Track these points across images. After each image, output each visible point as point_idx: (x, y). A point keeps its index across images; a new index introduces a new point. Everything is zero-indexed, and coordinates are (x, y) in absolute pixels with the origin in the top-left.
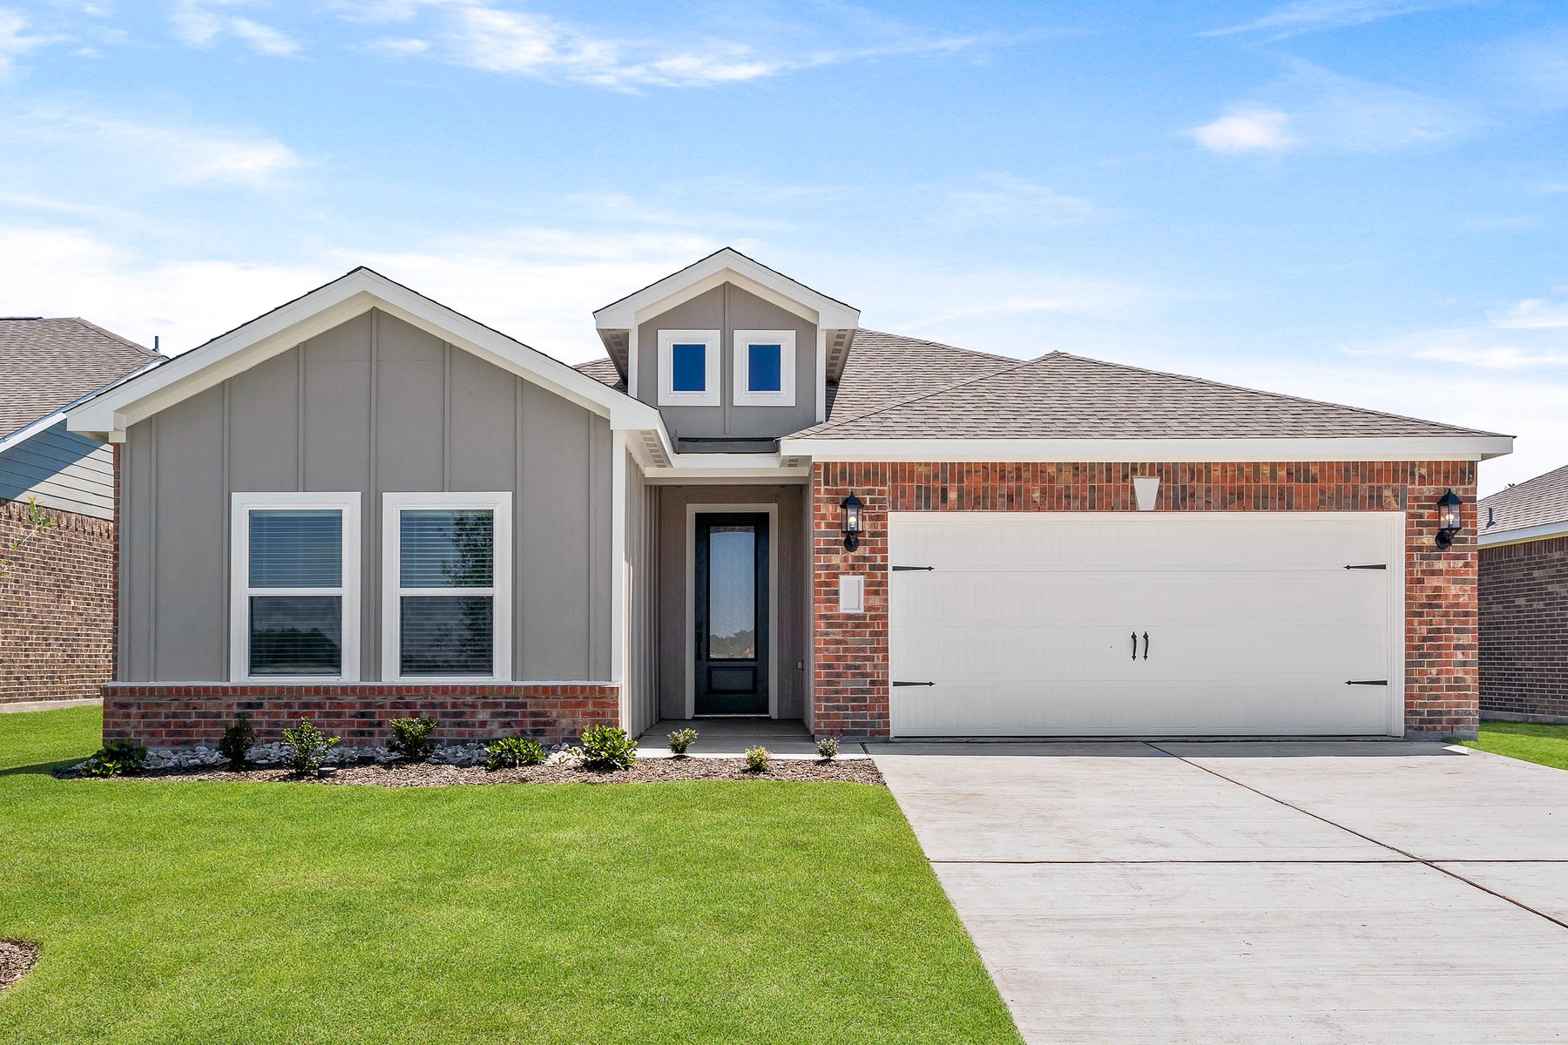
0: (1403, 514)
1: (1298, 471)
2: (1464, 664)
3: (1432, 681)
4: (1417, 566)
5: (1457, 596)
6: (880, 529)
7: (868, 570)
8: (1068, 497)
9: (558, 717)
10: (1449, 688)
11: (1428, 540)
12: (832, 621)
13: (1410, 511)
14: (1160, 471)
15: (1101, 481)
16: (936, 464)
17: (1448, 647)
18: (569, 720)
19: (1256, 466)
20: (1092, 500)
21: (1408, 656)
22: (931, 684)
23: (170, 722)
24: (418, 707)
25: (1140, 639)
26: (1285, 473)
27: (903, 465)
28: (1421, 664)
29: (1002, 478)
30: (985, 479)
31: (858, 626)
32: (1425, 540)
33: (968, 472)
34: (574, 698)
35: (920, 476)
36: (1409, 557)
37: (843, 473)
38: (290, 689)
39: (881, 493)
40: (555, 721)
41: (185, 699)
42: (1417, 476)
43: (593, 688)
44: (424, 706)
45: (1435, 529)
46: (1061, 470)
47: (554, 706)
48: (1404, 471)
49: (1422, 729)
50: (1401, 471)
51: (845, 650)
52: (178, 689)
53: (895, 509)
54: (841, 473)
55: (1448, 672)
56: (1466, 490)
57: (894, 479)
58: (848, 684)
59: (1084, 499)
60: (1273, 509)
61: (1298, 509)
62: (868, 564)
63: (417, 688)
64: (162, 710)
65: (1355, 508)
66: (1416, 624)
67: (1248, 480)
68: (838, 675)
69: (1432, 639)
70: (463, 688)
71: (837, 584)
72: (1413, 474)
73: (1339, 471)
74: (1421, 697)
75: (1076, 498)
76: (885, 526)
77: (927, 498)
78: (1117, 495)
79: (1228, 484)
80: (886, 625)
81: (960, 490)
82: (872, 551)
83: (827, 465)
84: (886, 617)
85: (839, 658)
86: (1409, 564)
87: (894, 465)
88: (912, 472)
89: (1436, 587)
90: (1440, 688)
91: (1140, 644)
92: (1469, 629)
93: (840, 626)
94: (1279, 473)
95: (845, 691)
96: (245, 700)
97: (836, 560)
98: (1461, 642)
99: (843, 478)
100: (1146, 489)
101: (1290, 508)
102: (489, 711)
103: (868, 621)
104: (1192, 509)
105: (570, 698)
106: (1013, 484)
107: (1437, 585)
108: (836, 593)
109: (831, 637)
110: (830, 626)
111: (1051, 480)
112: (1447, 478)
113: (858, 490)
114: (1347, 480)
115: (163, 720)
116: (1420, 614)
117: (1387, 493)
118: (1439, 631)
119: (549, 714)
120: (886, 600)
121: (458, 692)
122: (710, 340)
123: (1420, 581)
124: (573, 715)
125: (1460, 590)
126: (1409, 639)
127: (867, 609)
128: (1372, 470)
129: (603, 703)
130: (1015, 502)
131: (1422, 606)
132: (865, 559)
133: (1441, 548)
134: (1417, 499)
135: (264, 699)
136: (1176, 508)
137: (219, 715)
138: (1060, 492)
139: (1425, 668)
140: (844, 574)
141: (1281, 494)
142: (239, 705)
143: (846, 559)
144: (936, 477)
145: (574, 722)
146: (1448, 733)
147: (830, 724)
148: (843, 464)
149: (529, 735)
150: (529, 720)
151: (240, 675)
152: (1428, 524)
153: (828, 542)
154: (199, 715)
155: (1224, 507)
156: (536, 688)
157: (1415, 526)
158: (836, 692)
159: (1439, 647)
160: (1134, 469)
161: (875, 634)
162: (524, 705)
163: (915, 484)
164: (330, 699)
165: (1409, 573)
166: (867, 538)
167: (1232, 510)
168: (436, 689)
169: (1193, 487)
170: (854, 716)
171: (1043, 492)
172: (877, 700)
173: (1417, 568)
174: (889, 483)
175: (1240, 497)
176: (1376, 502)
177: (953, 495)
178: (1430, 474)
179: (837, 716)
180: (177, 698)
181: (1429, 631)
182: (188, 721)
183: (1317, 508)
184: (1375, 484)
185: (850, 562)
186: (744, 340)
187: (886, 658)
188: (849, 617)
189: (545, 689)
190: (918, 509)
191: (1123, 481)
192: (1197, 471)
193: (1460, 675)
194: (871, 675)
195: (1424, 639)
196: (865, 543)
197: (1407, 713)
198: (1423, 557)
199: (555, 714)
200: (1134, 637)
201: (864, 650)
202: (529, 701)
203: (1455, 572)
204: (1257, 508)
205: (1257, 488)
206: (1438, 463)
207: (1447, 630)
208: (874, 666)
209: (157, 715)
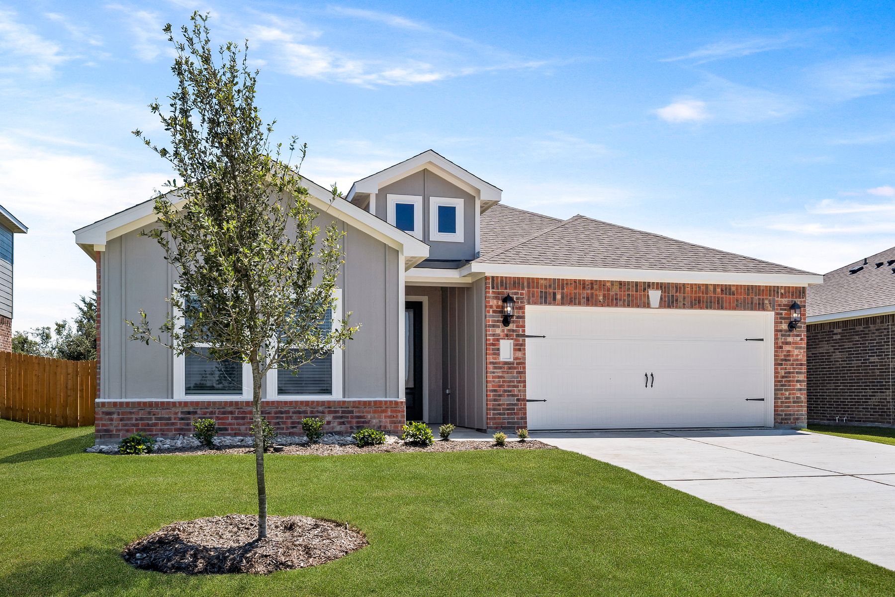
0: (773, 313)
1: (726, 289)
2: (800, 390)
3: (787, 398)
4: (780, 339)
5: (797, 355)
6: (521, 315)
7: (515, 337)
8: (616, 299)
9: (371, 418)
10: (794, 402)
11: (785, 326)
12: (497, 365)
13: (777, 311)
14: (661, 287)
15: (632, 291)
16: (550, 279)
17: (793, 381)
18: (377, 421)
19: (707, 285)
20: (629, 301)
21: (775, 386)
22: (545, 401)
23: (138, 424)
24: (291, 413)
25: (649, 376)
26: (720, 290)
27: (533, 279)
28: (781, 390)
29: (584, 288)
30: (575, 289)
31: (510, 368)
32: (783, 327)
33: (567, 284)
34: (380, 407)
35: (542, 286)
36: (776, 335)
37: (502, 282)
38: (214, 403)
39: (522, 294)
40: (370, 421)
41: (148, 409)
42: (780, 294)
43: (391, 402)
44: (294, 413)
45: (788, 321)
46: (613, 285)
47: (369, 412)
48: (774, 291)
49: (782, 423)
50: (773, 291)
51: (504, 382)
52: (145, 403)
53: (529, 303)
54: (501, 282)
55: (793, 394)
56: (801, 302)
57: (529, 287)
58: (505, 401)
59: (624, 300)
60: (715, 309)
61: (726, 309)
62: (515, 333)
63: (291, 402)
64: (134, 416)
65: (752, 309)
66: (779, 369)
67: (703, 293)
68: (500, 396)
69: (786, 377)
70: (318, 402)
71: (499, 345)
72: (778, 292)
73: (745, 290)
74: (781, 407)
75: (620, 300)
76: (524, 313)
77: (546, 298)
78: (641, 299)
79: (694, 295)
80: (524, 368)
81: (562, 294)
82: (517, 326)
83: (493, 277)
84: (524, 363)
85: (500, 386)
86: (776, 339)
87: (529, 279)
88: (538, 283)
89: (788, 351)
90: (790, 402)
91: (649, 379)
92: (802, 372)
93: (500, 368)
94: (717, 290)
95: (503, 404)
96: (186, 409)
97: (498, 331)
98: (799, 379)
99: (502, 285)
100: (655, 296)
101: (722, 308)
102: (332, 415)
103: (515, 365)
104: (677, 307)
105: (378, 408)
106: (589, 291)
107: (788, 349)
108: (498, 349)
109: (496, 374)
110: (495, 368)
111: (608, 290)
112: (793, 295)
113: (510, 292)
114: (748, 295)
115: (134, 422)
116: (781, 364)
117: (766, 302)
118: (789, 373)
119: (366, 417)
120: (524, 354)
121: (315, 404)
122: (417, 201)
123: (781, 347)
124: (380, 417)
125: (799, 352)
126: (776, 377)
127: (515, 359)
128: (759, 290)
129: (396, 410)
130: (590, 301)
131: (782, 360)
132: (513, 331)
133: (790, 331)
134: (779, 305)
135: (198, 409)
136: (669, 307)
137: (170, 419)
138: (613, 296)
139: (784, 392)
140: (502, 339)
141: (718, 301)
142: (182, 413)
143: (503, 331)
144: (550, 286)
145: (380, 422)
146: (793, 425)
147: (496, 423)
148: (502, 277)
149: (355, 429)
150: (355, 420)
151: (179, 394)
152: (784, 318)
153: (494, 321)
154: (157, 419)
155: (692, 307)
156: (359, 402)
157: (778, 320)
158: (499, 405)
159: (789, 381)
160: (649, 285)
161: (519, 373)
162: (352, 412)
163: (539, 290)
164: (238, 409)
165: (776, 343)
166: (514, 319)
167: (695, 308)
168: (302, 402)
169: (677, 296)
170: (509, 418)
171: (604, 296)
172: (520, 410)
173: (780, 341)
174: (526, 289)
175: (699, 303)
176: (761, 307)
177: (559, 297)
178: (785, 293)
179: (499, 419)
180: (143, 408)
181: (785, 373)
182: (150, 422)
183: (735, 309)
184: (761, 297)
185: (506, 332)
186: (436, 202)
187: (525, 386)
188: (506, 363)
189: (365, 402)
190: (541, 303)
191: (644, 291)
192: (679, 287)
193: (799, 395)
194: (517, 395)
195: (783, 377)
196: (513, 322)
197: (775, 415)
198: (782, 335)
199: (369, 417)
200: (646, 375)
201: (513, 382)
202: (355, 410)
203: (796, 343)
204: (707, 308)
205: (707, 297)
206: (789, 287)
207: (793, 373)
208: (519, 390)
209: (131, 419)
